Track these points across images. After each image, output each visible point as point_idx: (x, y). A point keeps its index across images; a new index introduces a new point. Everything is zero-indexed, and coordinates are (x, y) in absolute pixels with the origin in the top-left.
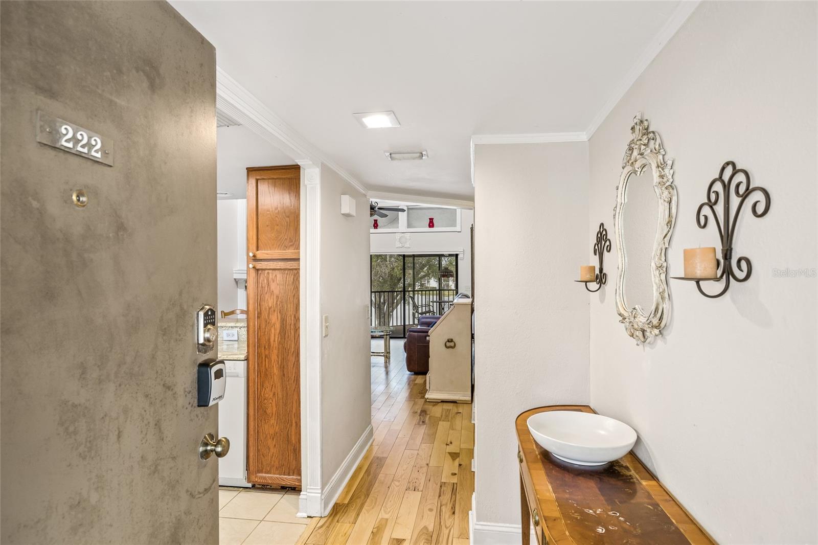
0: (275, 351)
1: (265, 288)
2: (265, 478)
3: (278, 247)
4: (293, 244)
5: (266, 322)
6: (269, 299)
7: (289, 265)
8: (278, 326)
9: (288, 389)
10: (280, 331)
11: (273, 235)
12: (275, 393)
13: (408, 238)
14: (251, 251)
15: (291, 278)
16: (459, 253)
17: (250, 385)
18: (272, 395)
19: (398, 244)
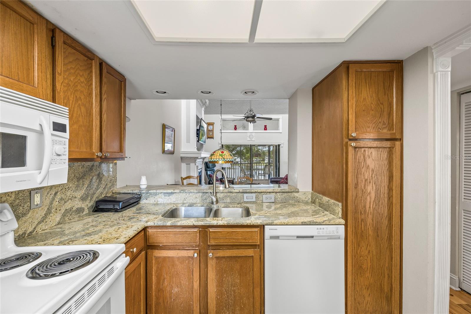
1: (361, 163)
4: (387, 127)
5: (363, 191)
6: (365, 172)
8: (373, 195)
9: (380, 247)
10: (375, 199)
11: (368, 118)
12: (370, 251)
13: (254, 135)
14: (350, 132)
15: (385, 155)
16: (281, 144)
17: (349, 245)
18: (367, 252)
19: (249, 139)
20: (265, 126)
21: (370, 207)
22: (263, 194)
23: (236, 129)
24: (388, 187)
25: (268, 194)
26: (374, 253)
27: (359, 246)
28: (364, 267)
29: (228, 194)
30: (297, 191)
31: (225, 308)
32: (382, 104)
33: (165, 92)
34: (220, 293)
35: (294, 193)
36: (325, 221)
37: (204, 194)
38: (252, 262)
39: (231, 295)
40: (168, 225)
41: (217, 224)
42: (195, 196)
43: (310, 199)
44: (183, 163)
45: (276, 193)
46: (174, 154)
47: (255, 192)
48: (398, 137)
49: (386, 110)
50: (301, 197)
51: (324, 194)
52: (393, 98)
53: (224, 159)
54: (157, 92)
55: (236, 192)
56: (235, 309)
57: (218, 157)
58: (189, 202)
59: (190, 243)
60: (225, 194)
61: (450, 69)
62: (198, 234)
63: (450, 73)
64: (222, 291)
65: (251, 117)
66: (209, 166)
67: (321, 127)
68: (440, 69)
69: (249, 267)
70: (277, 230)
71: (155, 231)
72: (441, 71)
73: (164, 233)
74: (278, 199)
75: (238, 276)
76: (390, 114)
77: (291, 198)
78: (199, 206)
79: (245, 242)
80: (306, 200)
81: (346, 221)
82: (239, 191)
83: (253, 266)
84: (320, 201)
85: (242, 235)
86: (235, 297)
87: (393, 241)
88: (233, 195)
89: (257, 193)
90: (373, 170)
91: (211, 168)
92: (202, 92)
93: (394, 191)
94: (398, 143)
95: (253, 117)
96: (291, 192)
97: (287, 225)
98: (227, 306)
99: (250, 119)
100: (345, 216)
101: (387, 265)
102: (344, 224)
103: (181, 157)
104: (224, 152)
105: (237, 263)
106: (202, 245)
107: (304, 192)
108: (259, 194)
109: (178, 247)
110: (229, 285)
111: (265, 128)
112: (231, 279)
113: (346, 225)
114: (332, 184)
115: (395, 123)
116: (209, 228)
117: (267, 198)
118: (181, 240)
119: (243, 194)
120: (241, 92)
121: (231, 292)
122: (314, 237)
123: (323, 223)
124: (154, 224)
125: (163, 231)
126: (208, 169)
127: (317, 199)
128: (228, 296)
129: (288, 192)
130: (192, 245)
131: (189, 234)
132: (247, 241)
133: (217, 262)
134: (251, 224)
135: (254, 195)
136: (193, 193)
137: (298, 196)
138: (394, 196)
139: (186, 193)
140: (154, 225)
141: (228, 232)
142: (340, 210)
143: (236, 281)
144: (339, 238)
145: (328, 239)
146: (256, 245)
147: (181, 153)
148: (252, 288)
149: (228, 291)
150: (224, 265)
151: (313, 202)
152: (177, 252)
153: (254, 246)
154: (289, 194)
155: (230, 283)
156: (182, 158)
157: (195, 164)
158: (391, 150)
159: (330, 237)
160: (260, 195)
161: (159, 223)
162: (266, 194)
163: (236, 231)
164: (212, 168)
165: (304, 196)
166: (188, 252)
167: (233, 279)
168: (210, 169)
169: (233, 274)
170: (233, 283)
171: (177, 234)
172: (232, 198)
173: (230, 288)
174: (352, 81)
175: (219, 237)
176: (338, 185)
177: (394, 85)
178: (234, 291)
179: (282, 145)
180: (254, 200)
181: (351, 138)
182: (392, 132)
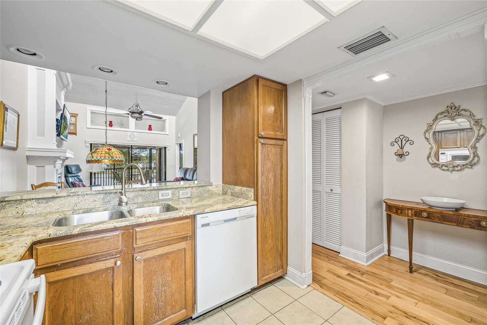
0: (271, 196)
1: (266, 156)
2: (266, 279)
3: (273, 130)
4: (280, 130)
5: (267, 178)
6: (268, 163)
7: (280, 142)
8: (272, 180)
9: (277, 218)
10: (273, 183)
11: (270, 122)
12: (271, 222)
13: (136, 135)
14: (259, 131)
15: (278, 151)
16: (168, 146)
17: (259, 221)
18: (269, 224)
19: (129, 139)
20: (150, 126)
21: (271, 190)
22: (179, 189)
23: (112, 125)
24: (280, 174)
25: (184, 189)
26: (274, 224)
27: (265, 220)
28: (268, 236)
29: (140, 193)
30: (211, 184)
31: (154, 314)
32: (277, 113)
33: (35, 54)
34: (148, 299)
35: (208, 187)
36: (244, 203)
37: (107, 195)
38: (184, 254)
39: (162, 296)
40: (76, 233)
41: (147, 221)
42: (92, 198)
43: (222, 191)
44: (30, 165)
45: (192, 187)
46: (16, 150)
47: (172, 188)
48: (285, 138)
49: (279, 117)
50: (214, 190)
51: (236, 184)
52: (283, 110)
53: (112, 157)
54: (18, 50)
55: (150, 190)
56: (166, 311)
57: (103, 155)
58: (83, 207)
59: (108, 251)
60: (136, 193)
61: (311, 97)
62: (120, 238)
63: (311, 99)
64: (151, 296)
65: (138, 113)
66: (72, 171)
67: (232, 127)
68: (308, 96)
69: (181, 260)
70: (208, 217)
71: (49, 246)
72: (308, 97)
73: (65, 246)
74: (193, 193)
75: (169, 274)
76: (281, 121)
77: (206, 192)
78: (100, 210)
79: (177, 235)
80: (218, 192)
81: (257, 201)
82: (154, 188)
83: (185, 258)
84: (232, 191)
85: (174, 229)
86: (165, 297)
87: (283, 212)
88: (146, 193)
89: (173, 189)
90: (272, 162)
91: (73, 173)
92: (100, 69)
93: (283, 177)
94: (285, 142)
95: (141, 113)
96: (206, 186)
97: (216, 211)
98: (158, 310)
99: (137, 115)
100: (256, 199)
101: (280, 231)
102: (256, 204)
103: (26, 156)
104: (111, 150)
105: (169, 259)
106: (125, 250)
107: (217, 186)
108: (175, 190)
109: (89, 260)
110: (159, 286)
111: (150, 128)
112: (162, 279)
113: (257, 205)
114: (244, 174)
115: (283, 128)
116: (135, 228)
117: (183, 194)
118: (94, 250)
119: (158, 192)
120: (152, 81)
121: (161, 294)
122: (237, 219)
123: (243, 205)
124: (50, 236)
125: (65, 244)
126: (69, 175)
127: (229, 190)
128: (158, 299)
129: (203, 186)
130: (111, 253)
131: (108, 239)
132: (179, 234)
133: (144, 265)
134: (184, 215)
135: (170, 192)
136: (90, 196)
137: (211, 189)
138: (283, 180)
139: (78, 196)
140: (48, 237)
141: (159, 228)
142: (253, 194)
143: (167, 279)
144: (253, 216)
145: (246, 218)
146: (187, 237)
147: (27, 149)
148: (184, 280)
149: (158, 294)
150: (154, 265)
151: (225, 193)
152: (88, 267)
153: (184, 238)
154: (204, 188)
155: (161, 283)
156: (28, 157)
157: (55, 167)
158: (282, 147)
159: (247, 217)
160: (176, 192)
161: (58, 234)
162: (182, 190)
163: (168, 226)
164: (75, 173)
165: (217, 189)
166: (106, 263)
167: (164, 279)
168: (73, 175)
169: (163, 273)
170: (164, 282)
171: (88, 244)
172: (145, 198)
173: (161, 289)
174: (261, 91)
175: (148, 236)
176: (250, 174)
177: (283, 101)
178: (165, 291)
179: (169, 148)
180: (170, 196)
181: (260, 136)
182: (282, 134)
